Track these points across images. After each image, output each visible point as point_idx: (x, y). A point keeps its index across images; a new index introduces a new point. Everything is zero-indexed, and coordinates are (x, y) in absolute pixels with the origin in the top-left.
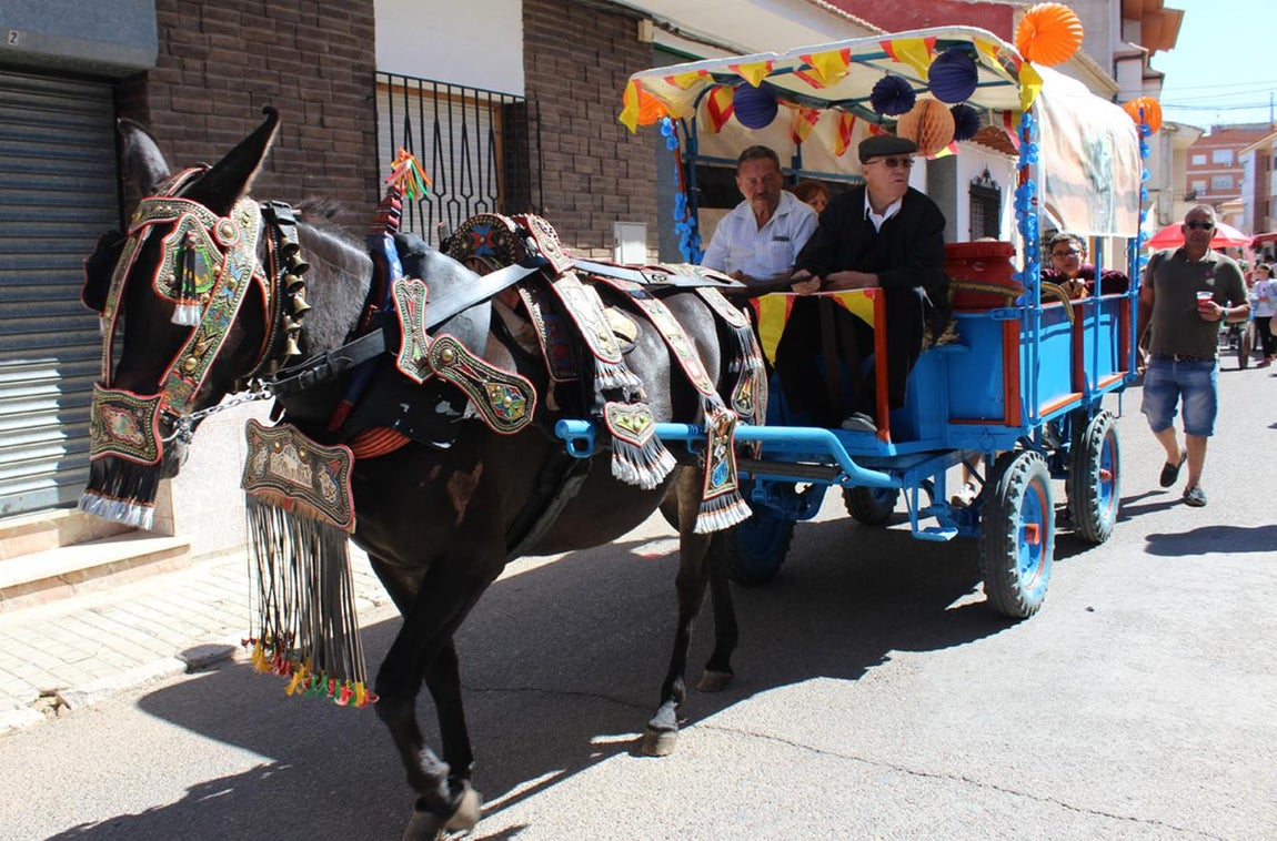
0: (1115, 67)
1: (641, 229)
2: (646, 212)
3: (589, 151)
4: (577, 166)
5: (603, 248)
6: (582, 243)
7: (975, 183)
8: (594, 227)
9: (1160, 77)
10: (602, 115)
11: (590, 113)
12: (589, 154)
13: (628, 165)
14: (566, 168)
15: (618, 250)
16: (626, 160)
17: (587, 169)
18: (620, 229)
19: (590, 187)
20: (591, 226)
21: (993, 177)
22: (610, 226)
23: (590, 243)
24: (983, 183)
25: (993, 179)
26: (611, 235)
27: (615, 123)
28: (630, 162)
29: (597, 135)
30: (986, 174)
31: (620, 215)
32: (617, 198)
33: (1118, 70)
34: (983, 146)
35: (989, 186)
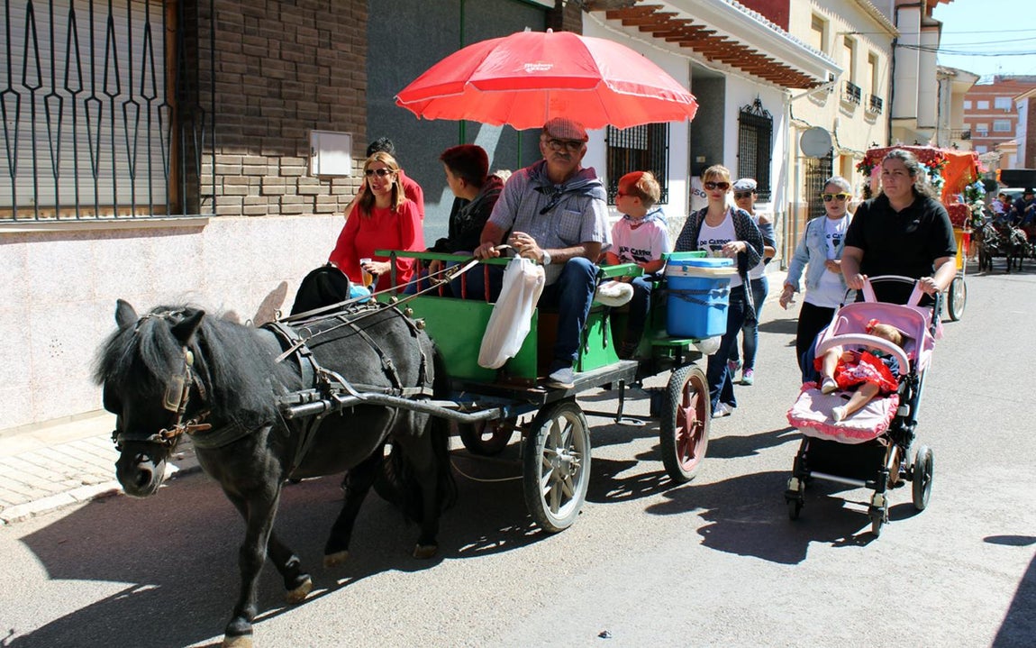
0: (896, 14)
1: (346, 139)
2: (353, 122)
3: (280, 54)
4: (264, 69)
5: (296, 157)
6: (268, 150)
7: (745, 110)
8: (285, 134)
9: (939, 25)
10: (300, 17)
11: (283, 14)
12: (281, 58)
13: (330, 71)
14: (250, 71)
15: (315, 160)
16: (329, 67)
17: (277, 73)
18: (316, 137)
19: (281, 92)
20: (280, 133)
21: (765, 106)
22: (305, 134)
23: (279, 151)
24: (754, 111)
25: (765, 108)
26: (307, 144)
27: (316, 28)
28: (332, 68)
29: (292, 38)
30: (758, 103)
31: (318, 123)
32: (316, 105)
33: (899, 16)
34: (756, 76)
35: (760, 114)
